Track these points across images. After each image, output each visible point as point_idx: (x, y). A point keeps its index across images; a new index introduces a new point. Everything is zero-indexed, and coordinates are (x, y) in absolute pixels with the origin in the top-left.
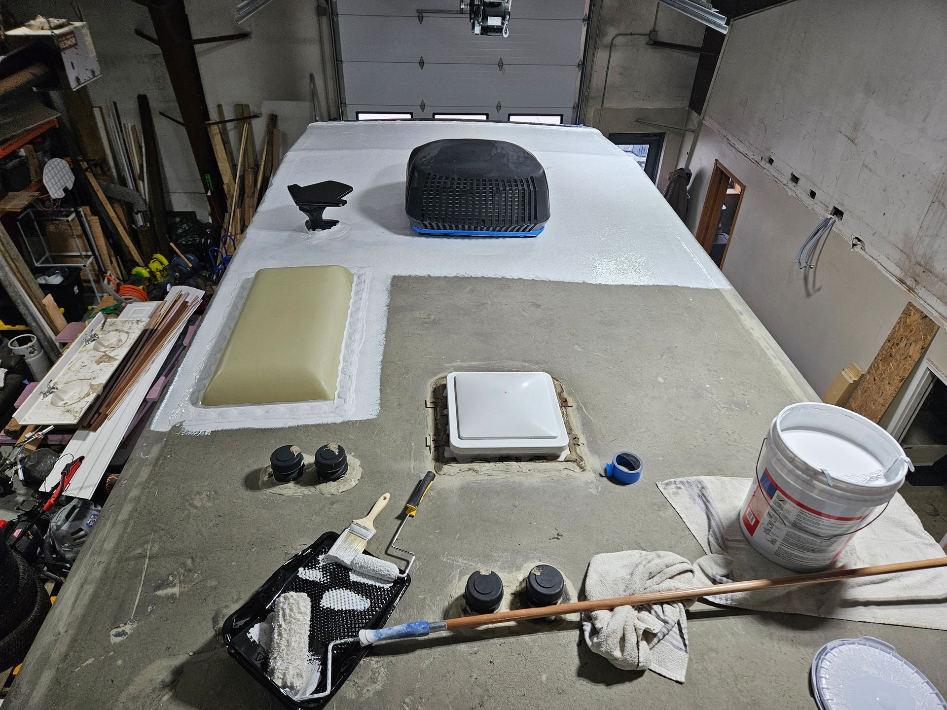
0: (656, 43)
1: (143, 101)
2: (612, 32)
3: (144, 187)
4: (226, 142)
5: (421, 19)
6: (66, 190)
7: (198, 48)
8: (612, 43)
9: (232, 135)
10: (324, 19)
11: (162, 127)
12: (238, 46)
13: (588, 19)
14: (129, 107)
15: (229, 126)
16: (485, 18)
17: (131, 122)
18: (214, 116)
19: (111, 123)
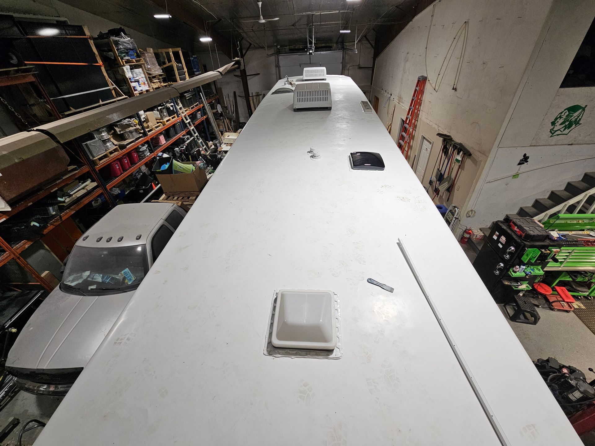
0: (360, 68)
1: (235, 93)
2: (348, 66)
3: (234, 115)
4: (253, 102)
5: (300, 66)
6: (221, 111)
7: (248, 78)
8: (349, 69)
9: (255, 101)
10: (277, 68)
11: (238, 99)
12: (257, 77)
13: (342, 63)
14: (232, 94)
15: (254, 98)
16: (309, 51)
17: (232, 99)
18: (251, 95)
19: (227, 99)
